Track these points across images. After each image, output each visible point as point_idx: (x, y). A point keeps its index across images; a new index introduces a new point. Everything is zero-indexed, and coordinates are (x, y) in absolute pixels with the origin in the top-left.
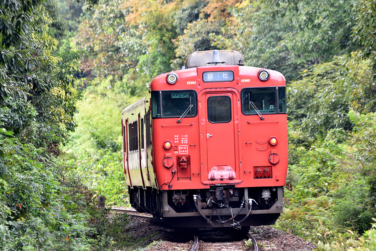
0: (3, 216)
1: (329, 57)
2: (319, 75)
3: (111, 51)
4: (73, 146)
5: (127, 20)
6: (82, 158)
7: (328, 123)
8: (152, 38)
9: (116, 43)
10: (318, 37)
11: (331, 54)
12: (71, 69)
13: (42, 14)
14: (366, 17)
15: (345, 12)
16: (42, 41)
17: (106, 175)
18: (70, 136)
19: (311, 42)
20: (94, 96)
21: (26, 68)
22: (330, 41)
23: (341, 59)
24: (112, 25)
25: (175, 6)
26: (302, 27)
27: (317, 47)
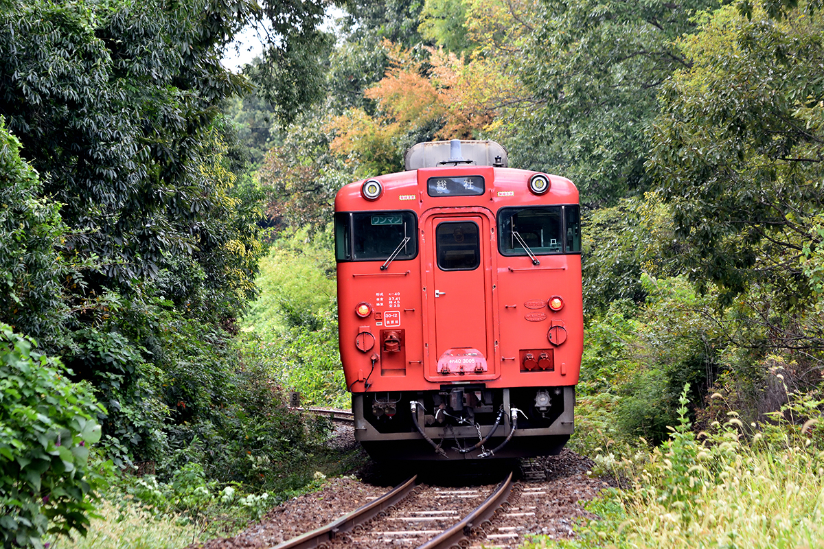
0: (160, 417)
1: (613, 200)
2: (598, 225)
3: (309, 190)
4: (255, 322)
5: (331, 148)
6: (268, 339)
7: (610, 293)
8: (366, 172)
9: (315, 180)
10: (598, 173)
11: (615, 196)
12: (254, 216)
13: (213, 139)
14: (663, 148)
15: (635, 138)
16: (214, 176)
17: (302, 362)
18: (251, 308)
19: (588, 179)
20: (285, 252)
21: (192, 211)
22: (614, 178)
23: (630, 202)
24: (310, 154)
25: (399, 128)
26: (576, 159)
27: (596, 186)
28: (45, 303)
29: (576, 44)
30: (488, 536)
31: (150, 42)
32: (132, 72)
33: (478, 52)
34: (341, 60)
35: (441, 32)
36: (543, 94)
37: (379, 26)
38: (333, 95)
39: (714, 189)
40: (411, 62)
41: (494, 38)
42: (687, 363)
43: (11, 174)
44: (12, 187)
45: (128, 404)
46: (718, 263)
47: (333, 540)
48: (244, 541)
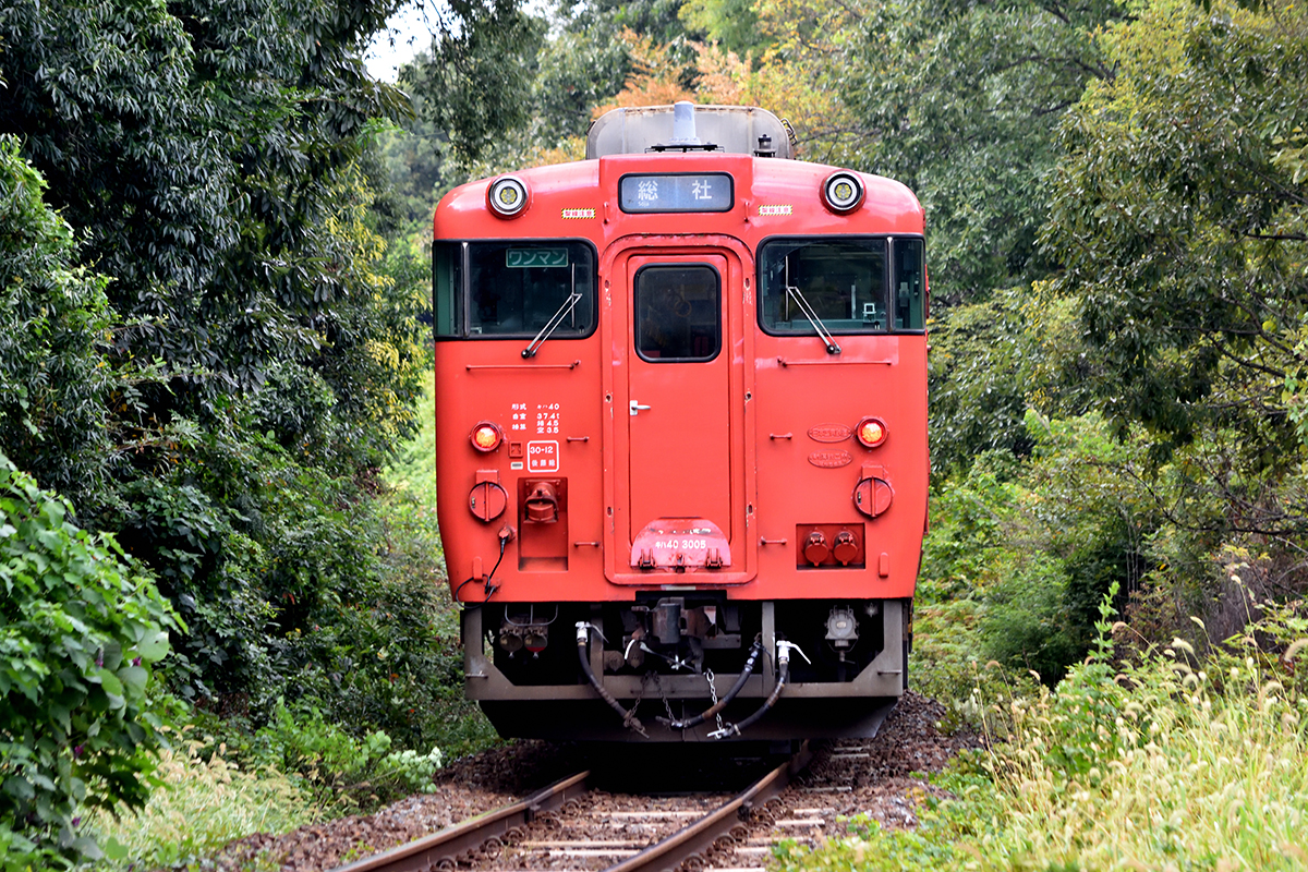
0: (257, 623)
1: (983, 292)
2: (960, 331)
4: (410, 474)
7: (976, 439)
10: (960, 248)
11: (987, 285)
12: (413, 305)
13: (353, 182)
14: (1070, 203)
15: (1020, 193)
16: (351, 241)
18: (405, 451)
19: (945, 257)
21: (316, 299)
22: (986, 257)
23: (1009, 296)
27: (957, 268)
28: (79, 436)
29: (930, 42)
30: (777, 823)
31: (255, 23)
32: (224, 70)
33: (774, 53)
34: (556, 60)
35: (716, 20)
36: (876, 121)
37: (618, 8)
38: (542, 115)
39: (1147, 273)
40: (666, 67)
41: (800, 30)
42: (1097, 554)
43: (28, 229)
44: (29, 250)
45: (208, 601)
46: (1151, 394)
47: (531, 823)
48: (390, 822)
